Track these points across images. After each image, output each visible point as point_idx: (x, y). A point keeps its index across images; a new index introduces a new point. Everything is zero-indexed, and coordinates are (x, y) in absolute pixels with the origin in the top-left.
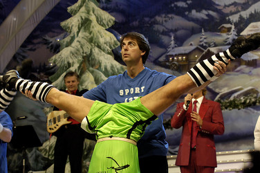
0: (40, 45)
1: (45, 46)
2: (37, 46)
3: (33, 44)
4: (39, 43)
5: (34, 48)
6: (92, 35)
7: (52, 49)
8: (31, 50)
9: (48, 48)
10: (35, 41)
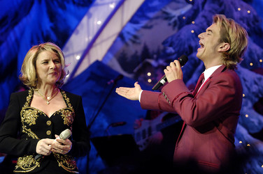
0: (159, 21)
1: (165, 23)
2: (154, 22)
3: (148, 18)
4: (157, 18)
5: (149, 25)
6: (223, 7)
7: (175, 26)
8: (146, 27)
9: (170, 24)
10: (151, 15)
